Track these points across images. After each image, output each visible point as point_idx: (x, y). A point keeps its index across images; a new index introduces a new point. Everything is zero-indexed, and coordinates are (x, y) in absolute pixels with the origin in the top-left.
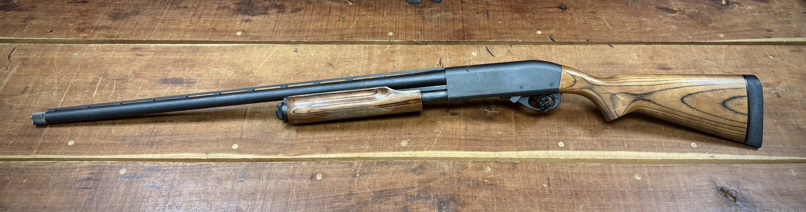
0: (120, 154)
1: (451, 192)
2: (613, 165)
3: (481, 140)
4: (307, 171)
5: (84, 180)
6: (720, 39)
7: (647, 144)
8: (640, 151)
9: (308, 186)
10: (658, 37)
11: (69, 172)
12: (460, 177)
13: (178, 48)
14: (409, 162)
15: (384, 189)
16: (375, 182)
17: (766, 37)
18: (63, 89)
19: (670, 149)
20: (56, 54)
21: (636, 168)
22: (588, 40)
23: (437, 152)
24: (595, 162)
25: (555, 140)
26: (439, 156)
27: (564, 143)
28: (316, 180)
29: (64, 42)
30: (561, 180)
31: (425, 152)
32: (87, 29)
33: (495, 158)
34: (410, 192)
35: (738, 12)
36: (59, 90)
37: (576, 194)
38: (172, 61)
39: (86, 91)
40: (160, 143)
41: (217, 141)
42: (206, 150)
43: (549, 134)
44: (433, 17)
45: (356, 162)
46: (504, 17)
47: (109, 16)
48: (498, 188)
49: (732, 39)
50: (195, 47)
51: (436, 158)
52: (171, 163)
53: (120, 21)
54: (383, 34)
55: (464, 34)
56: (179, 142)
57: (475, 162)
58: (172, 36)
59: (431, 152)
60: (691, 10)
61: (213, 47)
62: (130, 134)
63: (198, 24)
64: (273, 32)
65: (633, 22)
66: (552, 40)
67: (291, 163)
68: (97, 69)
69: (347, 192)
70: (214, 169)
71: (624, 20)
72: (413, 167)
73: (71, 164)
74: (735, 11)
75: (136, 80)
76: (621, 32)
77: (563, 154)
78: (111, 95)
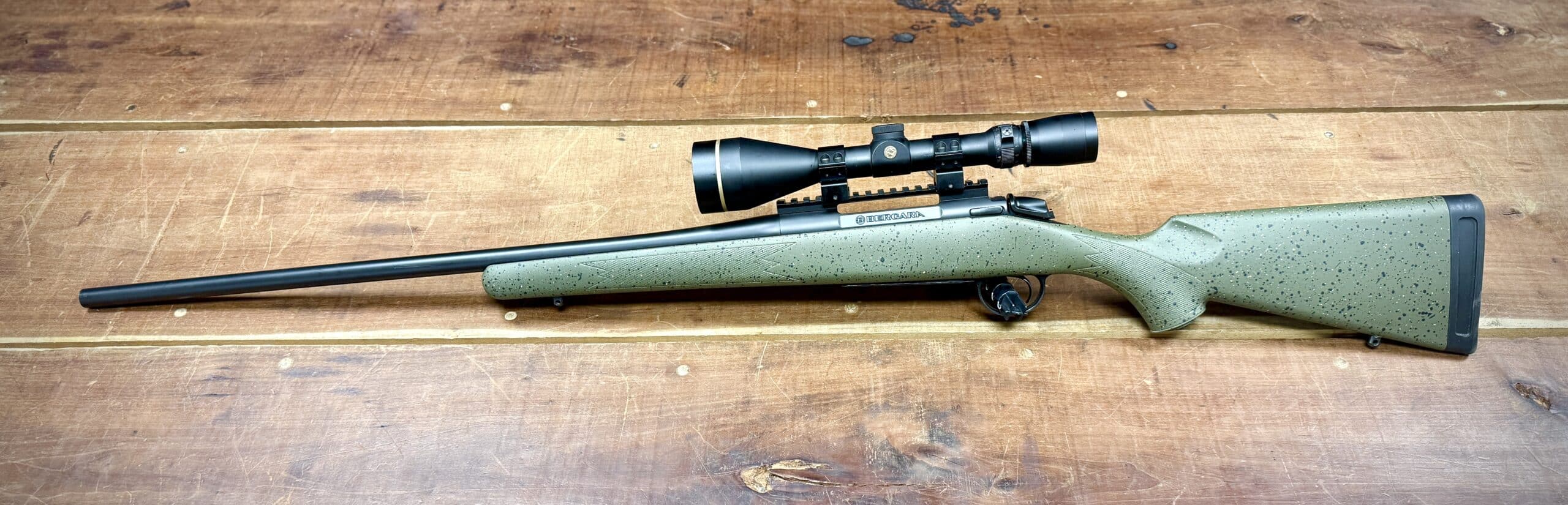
0: (279, 332)
1: (953, 398)
4: (659, 360)
5: (209, 380)
6: (1499, 99)
9: (659, 386)
10: (1367, 99)
11: (180, 365)
12: (970, 370)
13: (385, 134)
14: (863, 342)
15: (814, 392)
16: (794, 380)
18: (160, 214)
20: (143, 150)
22: (1224, 107)
23: (919, 323)
26: (925, 330)
28: (676, 375)
29: (160, 128)
30: (1179, 371)
31: (896, 323)
32: (202, 103)
33: (1039, 332)
34: (869, 398)
35: (1532, 48)
36: (151, 217)
37: (1214, 398)
38: (373, 159)
39: (206, 218)
42: (453, 322)
44: (899, 70)
45: (755, 343)
46: (1046, 67)
47: (244, 79)
48: (1049, 389)
49: (1524, 100)
50: (420, 131)
51: (918, 336)
52: (383, 347)
53: (266, 86)
54: (798, 106)
55: (966, 101)
58: (371, 114)
59: (907, 323)
60: (1436, 47)
61: (455, 132)
63: (423, 91)
64: (574, 103)
65: (1316, 71)
66: (1150, 107)
67: (623, 346)
68: (225, 175)
69: (740, 398)
70: (471, 358)
71: (1297, 68)
72: (872, 353)
73: (182, 351)
74: (1527, 47)
75: (303, 195)
76: (1295, 91)
78: (256, 224)
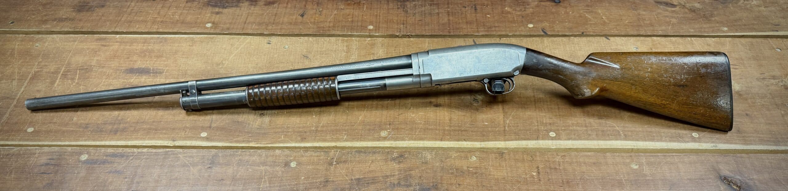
0: (82, 141)
1: (434, 180)
2: (608, 154)
3: (466, 131)
4: (281, 159)
5: (43, 165)
6: (724, 32)
7: (645, 134)
8: (638, 140)
9: (280, 173)
10: (656, 30)
11: (28, 157)
12: (443, 166)
13: (145, 39)
14: (389, 151)
15: (362, 177)
16: (352, 171)
17: (773, 31)
18: (24, 78)
19: (670, 139)
20: (17, 44)
21: (633, 157)
22: (583, 33)
23: (419, 142)
24: (589, 152)
25: (545, 130)
26: (421, 145)
27: (556, 133)
29: (27, 33)
30: (551, 168)
31: (407, 142)
32: (50, 21)
33: (481, 148)
34: (390, 180)
35: (743, 6)
36: (18, 79)
37: (568, 182)
38: (137, 51)
39: (48, 80)
40: (125, 130)
41: (184, 129)
42: (173, 137)
43: (539, 124)
44: (417, 11)
45: (333, 151)
46: (493, 11)
47: (73, 9)
48: (483, 177)
49: (737, 32)
50: (163, 37)
51: (418, 148)
52: (135, 150)
53: (84, 12)
54: (364, 28)
55: (449, 27)
56: (145, 129)
57: (460, 152)
58: (138, 28)
59: (413, 142)
60: (693, 5)
61: (181, 38)
62: (93, 121)
63: (167, 16)
64: (245, 24)
65: (631, 16)
66: (545, 33)
67: (263, 152)
68: (60, 58)
69: (322, 180)
70: (181, 157)
71: (621, 14)
72: (393, 157)
73: (30, 150)
74: (740, 6)
75: (100, 70)
76: (618, 25)
77: (554, 144)
78: (74, 84)
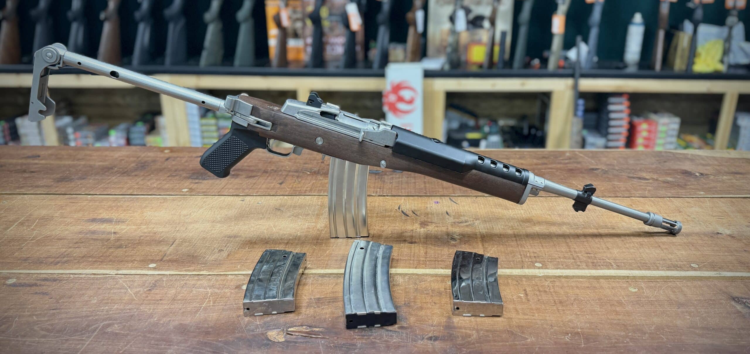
2: (602, 281)
4: (232, 282)
6: (701, 195)
7: (639, 264)
8: (632, 269)
9: (229, 294)
10: (634, 194)
12: (417, 288)
13: (117, 198)
19: (668, 268)
21: (630, 283)
25: (530, 261)
27: (542, 264)
28: (241, 288)
30: (539, 291)
32: (25, 187)
37: (561, 302)
38: (105, 207)
40: (67, 262)
41: (133, 261)
43: (523, 257)
44: (394, 181)
47: (53, 180)
52: (72, 276)
56: (89, 262)
57: (436, 277)
58: (113, 191)
60: (664, 178)
61: (154, 197)
63: (145, 185)
64: (222, 189)
68: (23, 211)
70: (121, 281)
75: (61, 220)
77: (541, 272)
